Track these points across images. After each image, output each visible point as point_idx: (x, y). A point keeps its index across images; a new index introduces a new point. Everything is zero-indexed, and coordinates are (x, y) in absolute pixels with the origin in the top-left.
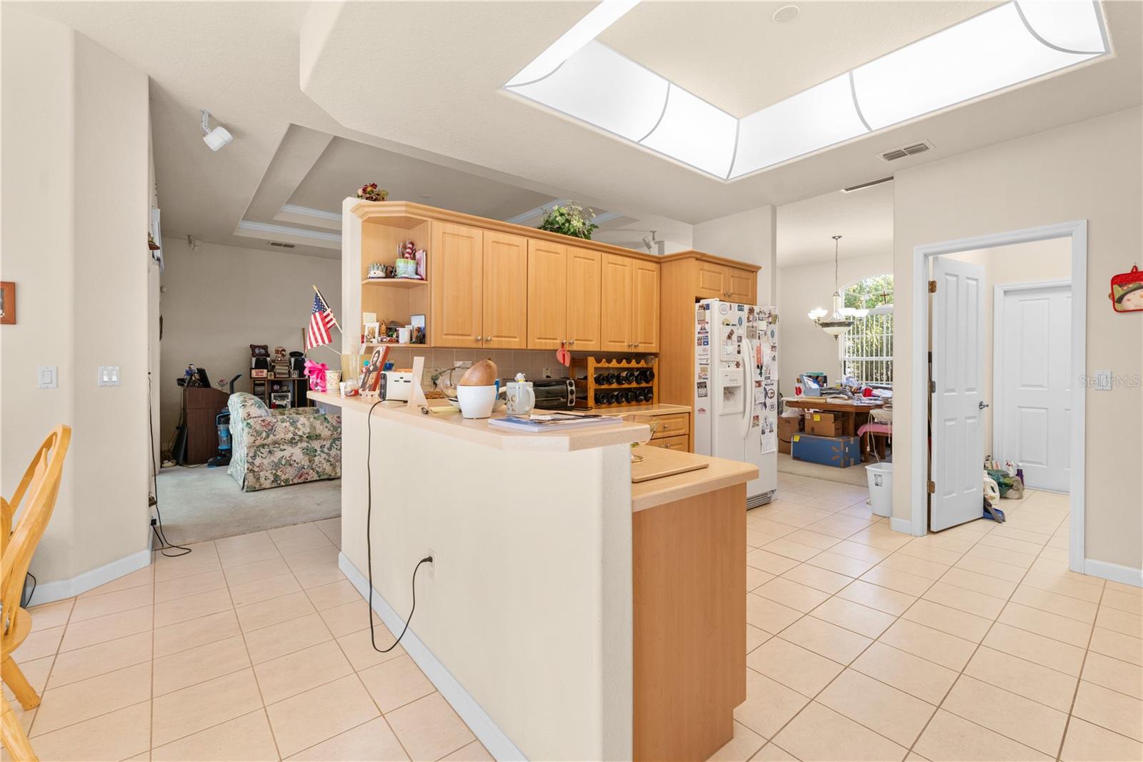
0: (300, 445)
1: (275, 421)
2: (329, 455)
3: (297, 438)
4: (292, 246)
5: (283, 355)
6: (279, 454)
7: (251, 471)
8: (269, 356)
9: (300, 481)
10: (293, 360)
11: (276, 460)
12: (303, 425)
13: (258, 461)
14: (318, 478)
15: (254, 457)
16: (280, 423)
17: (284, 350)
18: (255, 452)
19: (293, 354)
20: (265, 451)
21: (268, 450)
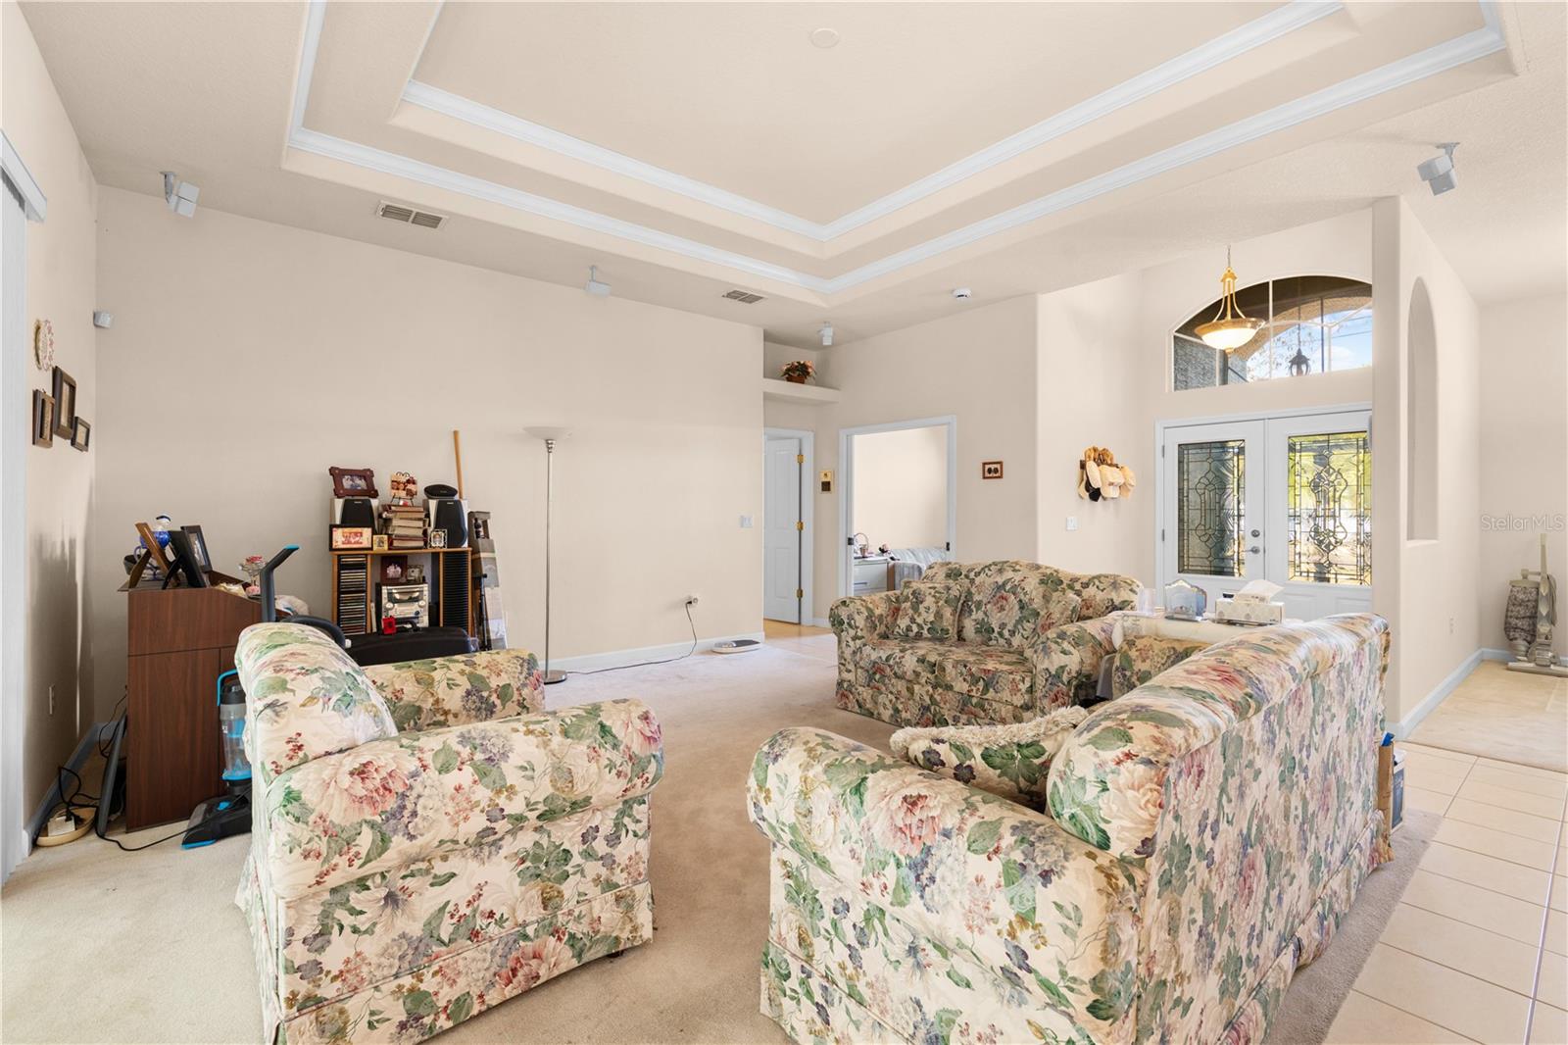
0: (509, 846)
1: (412, 765)
2: (609, 861)
3: (502, 826)
4: (433, 221)
5: (411, 494)
6: (426, 900)
7: (306, 1004)
8: (375, 495)
9: (509, 992)
10: (433, 504)
11: (416, 930)
12: (527, 768)
13: (334, 957)
14: (575, 963)
15: (320, 938)
16: (432, 773)
17: (411, 481)
18: (326, 915)
19: (432, 491)
20: (368, 900)
21: (383, 892)
